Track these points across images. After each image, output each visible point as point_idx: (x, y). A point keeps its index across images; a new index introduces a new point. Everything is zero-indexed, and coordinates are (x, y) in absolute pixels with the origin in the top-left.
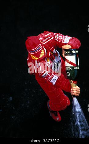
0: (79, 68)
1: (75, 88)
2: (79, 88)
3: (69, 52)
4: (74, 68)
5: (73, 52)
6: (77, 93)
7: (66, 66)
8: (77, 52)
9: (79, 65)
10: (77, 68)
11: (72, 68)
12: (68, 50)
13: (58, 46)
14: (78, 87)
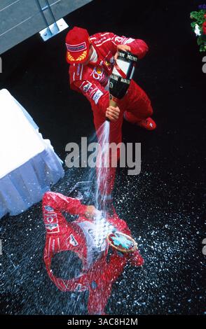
0: (129, 83)
1: (113, 108)
2: (119, 110)
3: (123, 55)
4: (122, 80)
5: (129, 57)
6: (112, 116)
7: (113, 73)
8: (134, 58)
9: (131, 78)
10: (125, 81)
11: (120, 78)
12: (123, 52)
13: (112, 49)
14: (117, 109)
